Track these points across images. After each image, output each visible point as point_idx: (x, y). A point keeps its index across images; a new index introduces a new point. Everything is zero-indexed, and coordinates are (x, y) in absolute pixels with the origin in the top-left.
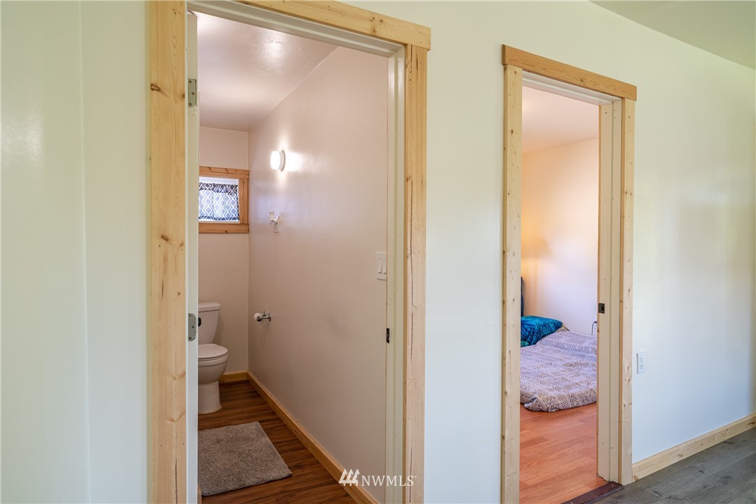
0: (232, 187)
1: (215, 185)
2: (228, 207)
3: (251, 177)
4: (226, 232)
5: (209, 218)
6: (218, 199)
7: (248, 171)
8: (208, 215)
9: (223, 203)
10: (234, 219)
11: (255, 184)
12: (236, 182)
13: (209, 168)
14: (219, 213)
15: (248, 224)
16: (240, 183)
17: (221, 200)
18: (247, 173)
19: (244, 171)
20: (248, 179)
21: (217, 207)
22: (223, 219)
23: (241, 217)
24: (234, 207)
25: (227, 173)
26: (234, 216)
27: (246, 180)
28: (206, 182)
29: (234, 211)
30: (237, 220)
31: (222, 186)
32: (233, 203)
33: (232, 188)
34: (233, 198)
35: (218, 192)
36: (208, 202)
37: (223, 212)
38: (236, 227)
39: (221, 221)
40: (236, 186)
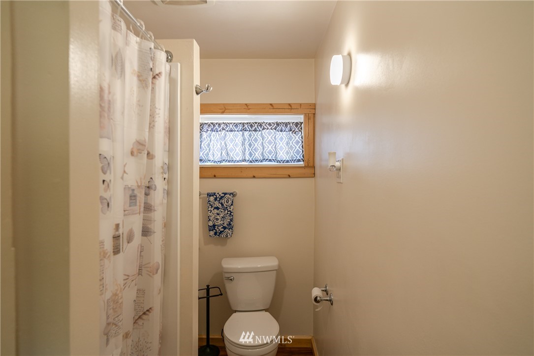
0: (297, 124)
1: (278, 124)
2: (292, 148)
3: (317, 111)
4: (289, 176)
5: (270, 160)
6: (281, 139)
7: (315, 105)
8: (270, 158)
9: (288, 143)
10: (299, 161)
11: (321, 119)
12: (300, 118)
13: (271, 104)
14: (283, 155)
15: (314, 167)
16: (305, 120)
17: (285, 140)
18: (313, 107)
19: (310, 105)
20: (314, 114)
21: (281, 148)
22: (288, 161)
23: (306, 159)
24: (298, 147)
25: (290, 108)
26: (298, 158)
27: (312, 116)
28: (269, 122)
29: (298, 152)
30: (302, 163)
31: (286, 124)
32: (297, 142)
33: (297, 126)
34: (297, 137)
35: (281, 131)
36: (270, 142)
37: (287, 153)
38: (303, 171)
39: (285, 164)
40: (302, 123)
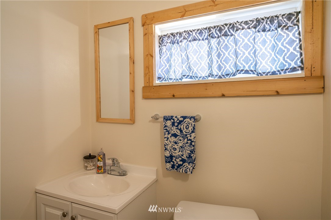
0: (290, 16)
1: (258, 21)
2: (281, 52)
4: (278, 94)
5: (247, 72)
6: (264, 42)
9: (274, 47)
10: (294, 69)
14: (266, 65)
15: (323, 77)
17: (269, 45)
21: (264, 56)
22: (274, 73)
23: (307, 65)
24: (294, 49)
26: (293, 65)
29: (292, 57)
30: (300, 72)
32: (291, 42)
33: (290, 19)
34: (292, 34)
35: (264, 30)
36: (246, 47)
37: (273, 61)
38: (302, 84)
39: (270, 77)
40: (298, 13)
